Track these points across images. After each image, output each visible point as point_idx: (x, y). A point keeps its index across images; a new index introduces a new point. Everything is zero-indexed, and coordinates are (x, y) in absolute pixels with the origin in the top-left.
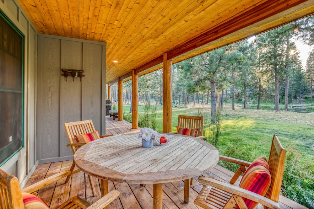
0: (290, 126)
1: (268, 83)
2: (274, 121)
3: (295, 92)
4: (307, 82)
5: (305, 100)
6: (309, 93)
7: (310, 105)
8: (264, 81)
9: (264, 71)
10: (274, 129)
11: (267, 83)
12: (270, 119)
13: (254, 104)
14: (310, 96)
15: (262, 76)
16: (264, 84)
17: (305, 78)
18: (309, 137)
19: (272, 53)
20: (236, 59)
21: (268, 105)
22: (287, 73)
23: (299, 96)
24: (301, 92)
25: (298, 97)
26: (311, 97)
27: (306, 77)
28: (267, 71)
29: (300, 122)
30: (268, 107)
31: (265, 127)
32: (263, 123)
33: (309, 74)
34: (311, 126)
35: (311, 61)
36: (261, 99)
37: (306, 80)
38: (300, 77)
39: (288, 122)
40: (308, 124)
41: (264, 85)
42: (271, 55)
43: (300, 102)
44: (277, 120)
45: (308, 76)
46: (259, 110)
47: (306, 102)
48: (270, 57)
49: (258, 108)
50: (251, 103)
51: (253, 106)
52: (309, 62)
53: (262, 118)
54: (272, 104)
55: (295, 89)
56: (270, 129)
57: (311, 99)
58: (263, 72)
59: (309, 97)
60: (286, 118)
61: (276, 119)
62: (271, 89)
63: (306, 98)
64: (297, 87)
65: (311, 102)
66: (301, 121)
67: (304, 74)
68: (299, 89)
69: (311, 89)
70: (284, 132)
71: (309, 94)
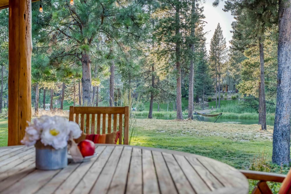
0: (205, 140)
1: (168, 72)
2: (181, 135)
3: (197, 90)
4: (211, 76)
5: (208, 103)
6: (213, 93)
7: (215, 112)
8: (160, 69)
9: (162, 52)
10: (186, 145)
11: (166, 73)
12: (174, 131)
13: (140, 111)
14: (214, 97)
15: (159, 60)
16: (162, 73)
17: (209, 69)
18: (234, 154)
19: (173, 22)
20: (133, 19)
21: (160, 113)
22: (193, 56)
23: (201, 98)
24: (204, 91)
25: (200, 100)
26: (215, 99)
27: (210, 67)
28: (166, 51)
29: (215, 134)
30: (161, 115)
31: (173, 145)
32: (168, 139)
33: (213, 63)
34: (229, 138)
35: (216, 43)
36: (155, 100)
37: (209, 73)
38: (203, 67)
39: (200, 135)
40: (224, 137)
41: (161, 75)
42: (172, 24)
43: (203, 108)
44: (185, 134)
45: (212, 66)
46: (152, 120)
47: (210, 107)
48: (170, 28)
49: (150, 116)
50: (135, 108)
51: (139, 115)
52: (213, 45)
53: (162, 132)
54: (166, 111)
55: (197, 85)
56: (181, 147)
57: (216, 102)
58: (160, 53)
59: (213, 99)
60: (196, 130)
61: (183, 132)
62: (169, 83)
63: (210, 100)
64: (200, 83)
65: (215, 106)
66: (215, 132)
67: (207, 64)
68: (201, 87)
69: (215, 86)
70: (201, 149)
71: (214, 95)
